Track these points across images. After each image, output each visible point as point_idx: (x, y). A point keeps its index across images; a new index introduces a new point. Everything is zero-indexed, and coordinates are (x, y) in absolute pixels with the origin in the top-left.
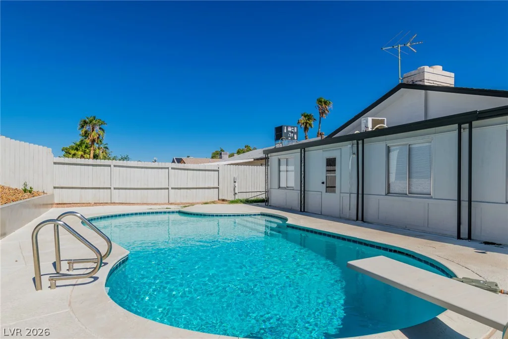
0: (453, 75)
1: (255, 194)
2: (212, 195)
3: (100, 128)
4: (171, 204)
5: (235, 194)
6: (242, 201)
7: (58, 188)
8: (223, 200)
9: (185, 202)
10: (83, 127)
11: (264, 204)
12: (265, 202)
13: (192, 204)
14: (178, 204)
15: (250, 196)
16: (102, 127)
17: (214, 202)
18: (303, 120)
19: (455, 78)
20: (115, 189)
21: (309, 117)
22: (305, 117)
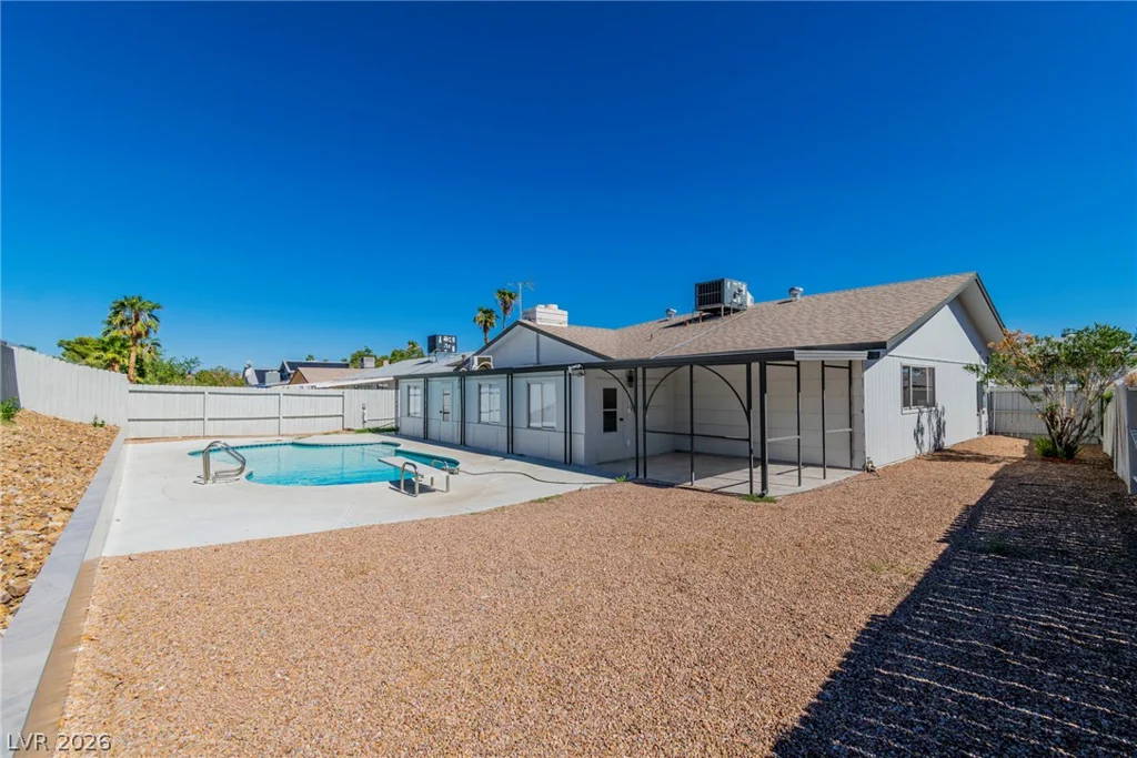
0: (566, 313)
1: (387, 422)
2: (336, 424)
3: (150, 316)
4: (283, 435)
5: (364, 422)
6: (370, 430)
7: (134, 420)
8: (349, 430)
9: (298, 432)
10: (117, 313)
11: (393, 433)
12: (395, 431)
13: (310, 435)
14: (292, 436)
15: (380, 425)
16: (155, 312)
17: (337, 433)
18: (481, 316)
19: (569, 316)
20: (209, 419)
21: (488, 313)
22: (484, 312)
